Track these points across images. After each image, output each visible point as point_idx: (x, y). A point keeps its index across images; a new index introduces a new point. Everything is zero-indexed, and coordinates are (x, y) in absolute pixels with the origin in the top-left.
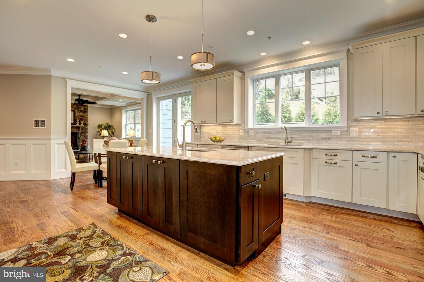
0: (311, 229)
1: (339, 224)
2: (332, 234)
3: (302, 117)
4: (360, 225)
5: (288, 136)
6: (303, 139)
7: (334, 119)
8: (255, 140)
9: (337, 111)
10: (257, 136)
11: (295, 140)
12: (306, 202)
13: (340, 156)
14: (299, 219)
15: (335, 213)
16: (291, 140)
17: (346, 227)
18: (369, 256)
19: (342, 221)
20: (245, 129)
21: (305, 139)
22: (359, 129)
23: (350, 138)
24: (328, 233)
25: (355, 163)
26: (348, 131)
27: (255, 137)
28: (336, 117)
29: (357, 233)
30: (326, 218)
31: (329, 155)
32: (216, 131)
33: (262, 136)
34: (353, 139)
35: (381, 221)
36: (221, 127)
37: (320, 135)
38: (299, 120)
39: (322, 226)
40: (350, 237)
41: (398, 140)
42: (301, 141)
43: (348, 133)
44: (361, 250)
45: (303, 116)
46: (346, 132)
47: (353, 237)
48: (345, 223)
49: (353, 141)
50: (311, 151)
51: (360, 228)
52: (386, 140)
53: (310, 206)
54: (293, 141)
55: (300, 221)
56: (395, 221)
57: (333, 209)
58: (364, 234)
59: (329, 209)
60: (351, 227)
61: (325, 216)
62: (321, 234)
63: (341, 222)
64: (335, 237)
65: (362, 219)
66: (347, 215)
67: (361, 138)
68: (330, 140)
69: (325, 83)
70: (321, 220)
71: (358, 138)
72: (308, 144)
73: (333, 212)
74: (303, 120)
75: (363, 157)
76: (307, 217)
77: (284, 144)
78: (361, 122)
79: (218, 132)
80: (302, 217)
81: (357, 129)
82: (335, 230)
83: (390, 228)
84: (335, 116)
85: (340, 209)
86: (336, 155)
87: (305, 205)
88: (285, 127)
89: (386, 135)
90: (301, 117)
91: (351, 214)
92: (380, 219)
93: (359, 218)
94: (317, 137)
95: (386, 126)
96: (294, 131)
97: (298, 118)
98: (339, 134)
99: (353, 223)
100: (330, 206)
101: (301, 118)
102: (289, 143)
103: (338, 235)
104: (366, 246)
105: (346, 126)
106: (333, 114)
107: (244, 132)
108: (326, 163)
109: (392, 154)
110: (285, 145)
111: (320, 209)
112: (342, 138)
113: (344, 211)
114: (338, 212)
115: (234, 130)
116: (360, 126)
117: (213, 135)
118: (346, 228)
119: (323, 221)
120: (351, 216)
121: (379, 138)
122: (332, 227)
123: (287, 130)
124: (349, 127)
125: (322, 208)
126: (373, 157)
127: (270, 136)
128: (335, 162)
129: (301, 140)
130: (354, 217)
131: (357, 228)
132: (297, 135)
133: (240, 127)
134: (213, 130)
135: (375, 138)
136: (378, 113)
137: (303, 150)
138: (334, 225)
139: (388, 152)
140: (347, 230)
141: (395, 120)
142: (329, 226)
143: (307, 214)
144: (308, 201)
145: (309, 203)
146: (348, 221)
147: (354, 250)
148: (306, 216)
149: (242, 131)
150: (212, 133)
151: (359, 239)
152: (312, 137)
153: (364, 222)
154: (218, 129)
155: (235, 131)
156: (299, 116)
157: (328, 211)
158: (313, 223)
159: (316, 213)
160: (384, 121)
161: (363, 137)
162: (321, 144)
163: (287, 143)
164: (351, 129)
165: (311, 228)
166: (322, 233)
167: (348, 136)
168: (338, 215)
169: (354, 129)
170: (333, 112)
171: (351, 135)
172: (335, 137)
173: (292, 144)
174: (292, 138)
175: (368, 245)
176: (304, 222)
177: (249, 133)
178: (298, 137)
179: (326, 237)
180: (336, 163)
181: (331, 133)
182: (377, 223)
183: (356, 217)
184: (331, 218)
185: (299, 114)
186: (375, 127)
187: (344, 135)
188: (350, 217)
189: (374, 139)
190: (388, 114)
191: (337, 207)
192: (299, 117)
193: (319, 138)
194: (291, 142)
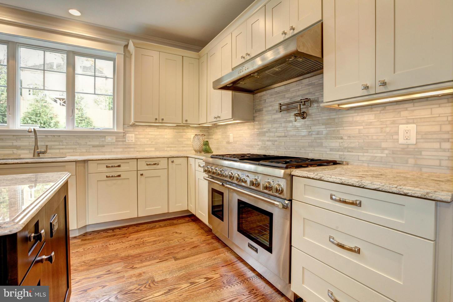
0: (109, 274)
1: (136, 248)
2: (137, 266)
3: (35, 118)
4: (154, 240)
5: (39, 144)
6: (64, 147)
7: (79, 123)
9: (82, 114)
11: (51, 149)
12: (79, 236)
13: (124, 167)
14: (85, 267)
15: (123, 236)
16: (45, 149)
17: (145, 247)
18: (184, 272)
19: (136, 243)
21: (67, 147)
22: (136, 135)
23: (126, 145)
24: (133, 268)
25: (140, 173)
26: (124, 137)
28: (82, 122)
29: (158, 251)
30: (118, 248)
31: (110, 167)
34: (129, 146)
35: (166, 226)
37: (90, 142)
38: (29, 121)
39: (121, 262)
40: (155, 259)
41: (167, 146)
42: (61, 151)
43: (124, 140)
44: (175, 269)
45: (36, 116)
46: (122, 138)
47: (158, 258)
48: (141, 244)
49: (129, 148)
50: (86, 164)
51: (157, 243)
52: (158, 146)
53: (89, 239)
54: (48, 151)
55: (88, 270)
56: (175, 222)
57: (118, 232)
58: (164, 248)
59: (114, 234)
60: (149, 246)
61: (115, 245)
62: (126, 275)
63: (136, 245)
64: (143, 269)
65: (151, 231)
66: (136, 233)
67: (137, 145)
68: (103, 148)
69: (95, 76)
70: (114, 253)
71: (134, 145)
72: (73, 154)
73: (121, 236)
74: (36, 122)
75: (147, 165)
76: (94, 258)
77: (31, 156)
78: (137, 128)
80: (87, 262)
81: (133, 135)
82: (136, 259)
83: (177, 230)
84: (80, 120)
85: (125, 229)
86: (119, 166)
87: (80, 240)
88: (34, 129)
89: (158, 141)
90: (33, 117)
91: (139, 230)
92: (164, 224)
93: (148, 231)
94: (87, 144)
95: (158, 133)
96: (49, 136)
97: (28, 119)
98: (114, 141)
99: (147, 240)
100: (113, 229)
101: (32, 119)
102: (40, 154)
103: (144, 264)
104: (174, 261)
105: (122, 131)
106: (78, 118)
108: (107, 177)
109: (170, 160)
110: (32, 159)
111: (104, 237)
112: (117, 145)
113: (131, 229)
114: (126, 234)
116: (136, 131)
118: (146, 250)
119: (117, 255)
120: (141, 232)
121: (153, 145)
122: (131, 256)
123: (37, 134)
124: (125, 133)
125: (105, 235)
126: (155, 164)
128: (119, 174)
129: (63, 149)
130: (143, 232)
131: (154, 244)
132: (55, 141)
135: (149, 144)
136: (156, 119)
137: (75, 163)
138: (132, 252)
139: (168, 158)
140: (148, 253)
141: (164, 127)
142: (128, 256)
143: (92, 252)
144: (83, 232)
145: (84, 236)
146: (142, 241)
147: (170, 273)
148: (91, 258)
151: (164, 257)
152: (79, 144)
153: (155, 234)
156: (29, 116)
157: (115, 237)
158: (107, 264)
159: (103, 246)
160: (156, 128)
161: (139, 143)
162: (92, 154)
163: (36, 154)
164: (127, 135)
165: (109, 272)
166: (126, 271)
167: (125, 143)
168: (127, 237)
169: (130, 135)
170: (78, 115)
171: (127, 141)
172: (110, 143)
173: (46, 155)
174: (47, 146)
175: (176, 259)
176: (94, 268)
178: (57, 145)
179: (134, 275)
180: (119, 176)
181: (105, 139)
182: (165, 230)
183: (145, 232)
184: (124, 245)
185: (29, 113)
186: (150, 133)
187: (119, 141)
188: (141, 235)
189: (148, 146)
190: (164, 121)
191: (121, 228)
192: (30, 118)
193: (89, 145)
194: (44, 153)
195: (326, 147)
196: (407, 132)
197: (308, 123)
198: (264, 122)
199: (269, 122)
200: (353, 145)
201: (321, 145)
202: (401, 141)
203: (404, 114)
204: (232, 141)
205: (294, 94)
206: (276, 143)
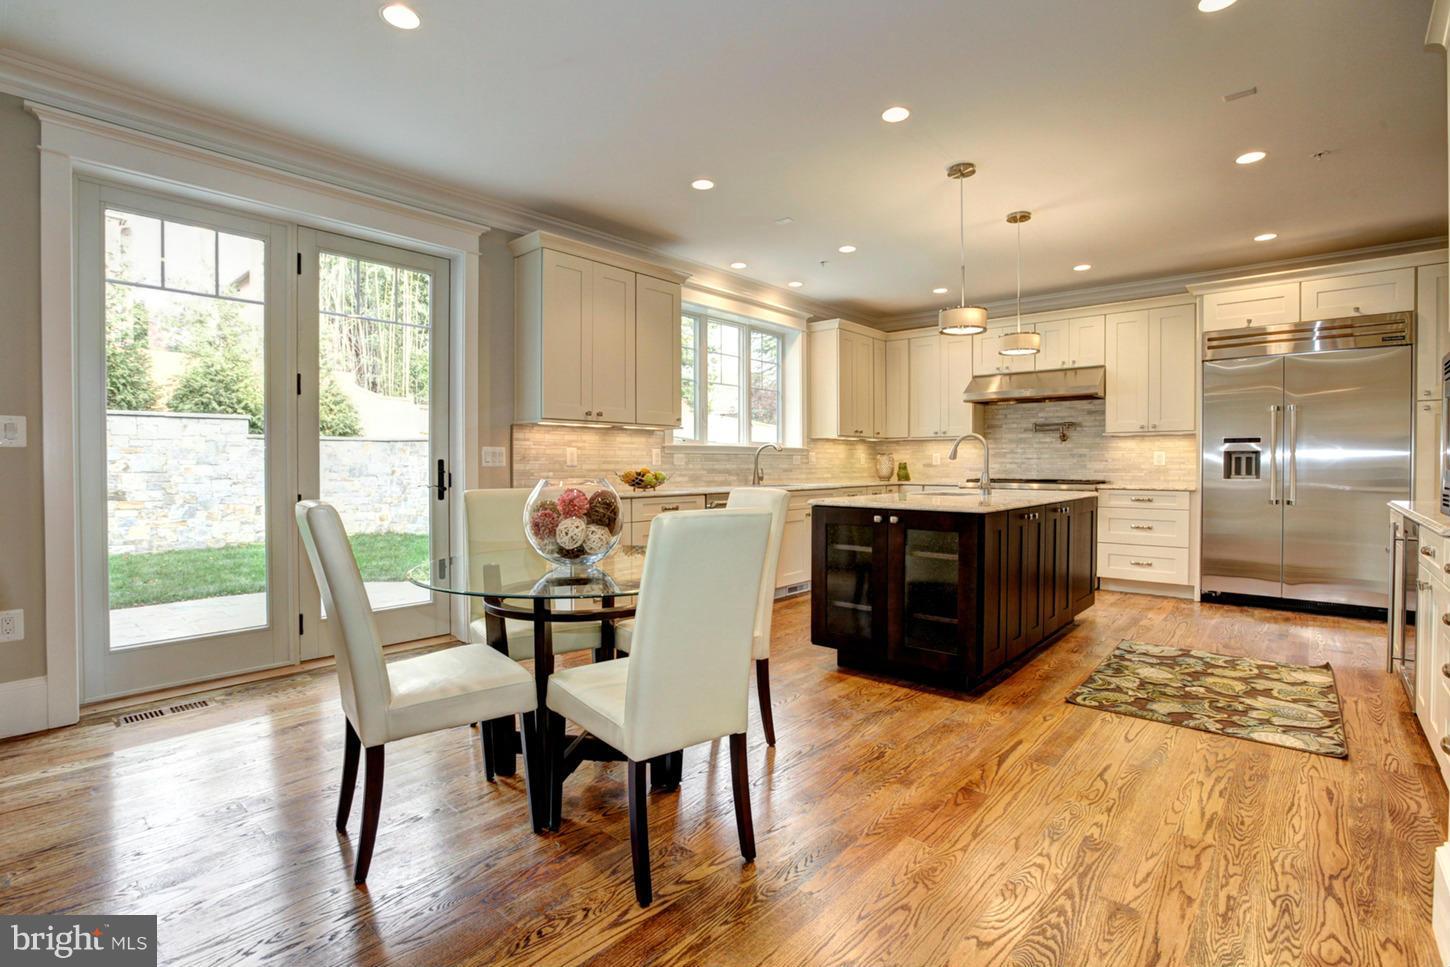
8: (686, 479)
10: (691, 466)
20: (664, 447)
27: (685, 469)
32: (579, 448)
33: (699, 466)
36: (597, 437)
79: (584, 452)
107: (662, 457)
115: (637, 449)
117: (569, 463)
127: (716, 467)
133: (652, 440)
134: (569, 444)
149: (656, 451)
150: (565, 456)
154: (584, 442)
155: (638, 453)
177: (673, 457)
195: (1089, 469)
196: (1159, 456)
197: (1070, 446)
198: (1003, 441)
199: (1011, 441)
200: (1117, 467)
201: (1084, 467)
202: (1156, 463)
203: (1157, 443)
204: (939, 463)
205: (1051, 414)
206: (1023, 466)
